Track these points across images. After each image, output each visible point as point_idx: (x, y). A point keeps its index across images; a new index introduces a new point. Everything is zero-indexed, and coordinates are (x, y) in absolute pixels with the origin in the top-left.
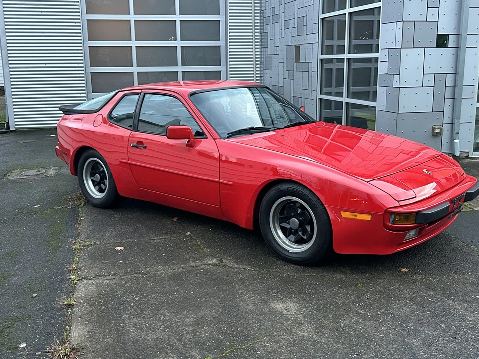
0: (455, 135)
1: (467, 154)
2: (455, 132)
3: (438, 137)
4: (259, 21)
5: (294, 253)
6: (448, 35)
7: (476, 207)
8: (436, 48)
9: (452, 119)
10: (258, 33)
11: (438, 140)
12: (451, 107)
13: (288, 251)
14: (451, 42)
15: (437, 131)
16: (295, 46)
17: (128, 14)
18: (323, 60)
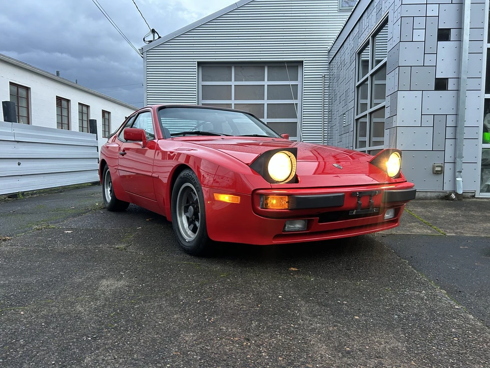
0: (457, 173)
1: (473, 194)
2: (457, 170)
3: (440, 175)
4: (327, 103)
5: (189, 242)
6: (448, 78)
7: (451, 233)
8: (435, 90)
9: (455, 158)
10: (327, 112)
11: (440, 177)
12: (453, 147)
13: (185, 240)
14: (451, 85)
15: (439, 169)
16: (344, 114)
17: (231, 99)
18: (357, 120)
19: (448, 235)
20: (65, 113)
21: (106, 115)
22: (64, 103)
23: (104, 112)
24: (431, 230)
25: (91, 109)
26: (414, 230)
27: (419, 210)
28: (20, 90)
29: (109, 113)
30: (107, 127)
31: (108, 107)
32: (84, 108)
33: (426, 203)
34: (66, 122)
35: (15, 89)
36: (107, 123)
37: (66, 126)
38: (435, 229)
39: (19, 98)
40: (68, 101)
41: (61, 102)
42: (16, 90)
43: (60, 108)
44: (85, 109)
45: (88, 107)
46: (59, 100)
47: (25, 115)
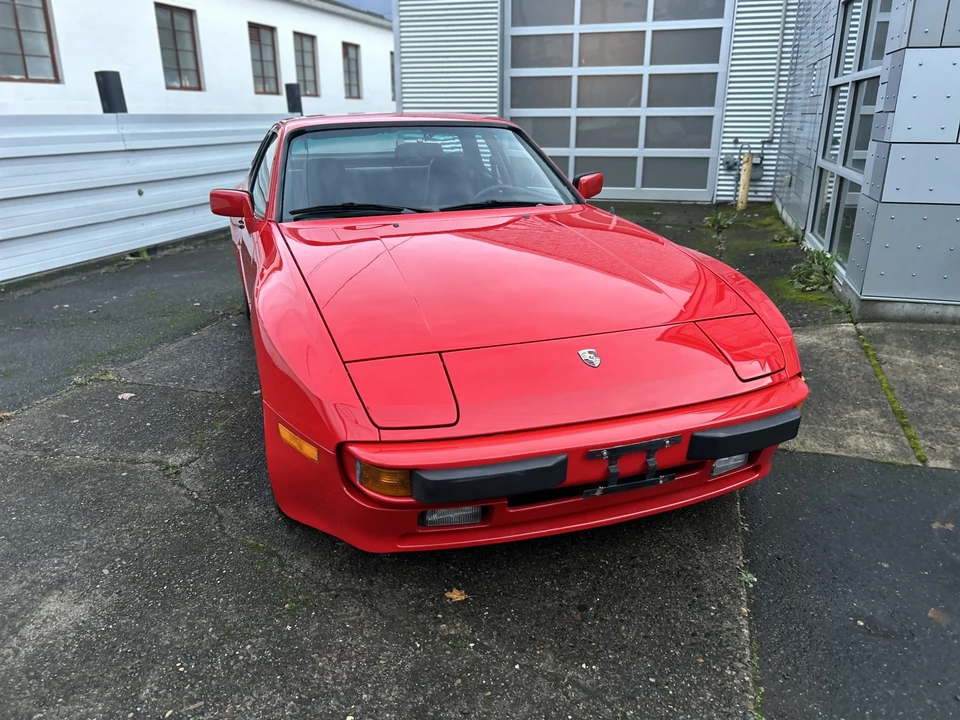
4: (792, 26)
7: (943, 458)
10: (789, 46)
16: (815, 64)
17: (572, 22)
18: (834, 89)
19: (932, 464)
20: (268, 56)
21: (352, 52)
22: (265, 36)
23: (346, 46)
24: (895, 440)
25: (320, 42)
26: (851, 441)
27: (904, 361)
28: (177, 17)
29: (356, 47)
30: (354, 76)
31: (355, 33)
32: (305, 42)
33: (934, 336)
34: (272, 74)
35: (167, 16)
36: (353, 69)
37: (272, 81)
38: (909, 438)
39: (177, 34)
40: (272, 30)
41: (258, 32)
42: (169, 16)
43: (257, 47)
44: (307, 45)
45: (312, 38)
46: (255, 29)
47: (192, 66)
